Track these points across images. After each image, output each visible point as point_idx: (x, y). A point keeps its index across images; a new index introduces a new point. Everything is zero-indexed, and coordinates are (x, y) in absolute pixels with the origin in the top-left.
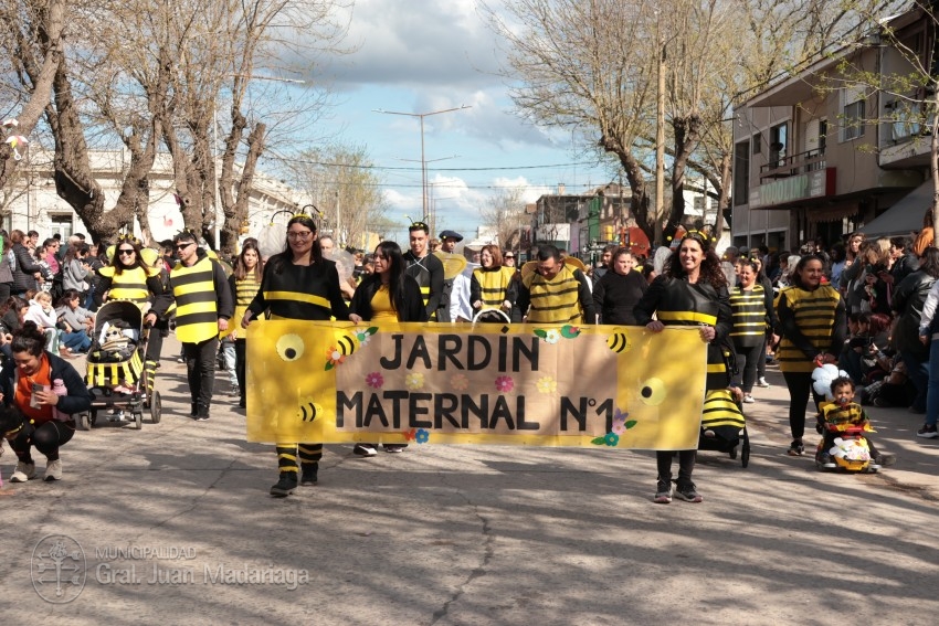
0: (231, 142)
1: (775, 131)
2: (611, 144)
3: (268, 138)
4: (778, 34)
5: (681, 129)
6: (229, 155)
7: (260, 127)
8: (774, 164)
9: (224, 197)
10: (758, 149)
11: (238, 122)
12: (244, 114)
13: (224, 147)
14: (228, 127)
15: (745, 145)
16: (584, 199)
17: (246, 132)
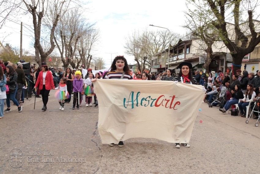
0: (88, 58)
1: (156, 59)
2: (136, 60)
3: (92, 57)
4: (159, 45)
5: (145, 58)
6: (88, 59)
7: (91, 56)
8: (156, 64)
9: (87, 65)
10: (154, 61)
11: (89, 55)
12: (90, 54)
13: (87, 58)
14: (88, 56)
15: (153, 61)
16: (133, 66)
17: (90, 57)
